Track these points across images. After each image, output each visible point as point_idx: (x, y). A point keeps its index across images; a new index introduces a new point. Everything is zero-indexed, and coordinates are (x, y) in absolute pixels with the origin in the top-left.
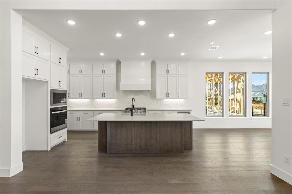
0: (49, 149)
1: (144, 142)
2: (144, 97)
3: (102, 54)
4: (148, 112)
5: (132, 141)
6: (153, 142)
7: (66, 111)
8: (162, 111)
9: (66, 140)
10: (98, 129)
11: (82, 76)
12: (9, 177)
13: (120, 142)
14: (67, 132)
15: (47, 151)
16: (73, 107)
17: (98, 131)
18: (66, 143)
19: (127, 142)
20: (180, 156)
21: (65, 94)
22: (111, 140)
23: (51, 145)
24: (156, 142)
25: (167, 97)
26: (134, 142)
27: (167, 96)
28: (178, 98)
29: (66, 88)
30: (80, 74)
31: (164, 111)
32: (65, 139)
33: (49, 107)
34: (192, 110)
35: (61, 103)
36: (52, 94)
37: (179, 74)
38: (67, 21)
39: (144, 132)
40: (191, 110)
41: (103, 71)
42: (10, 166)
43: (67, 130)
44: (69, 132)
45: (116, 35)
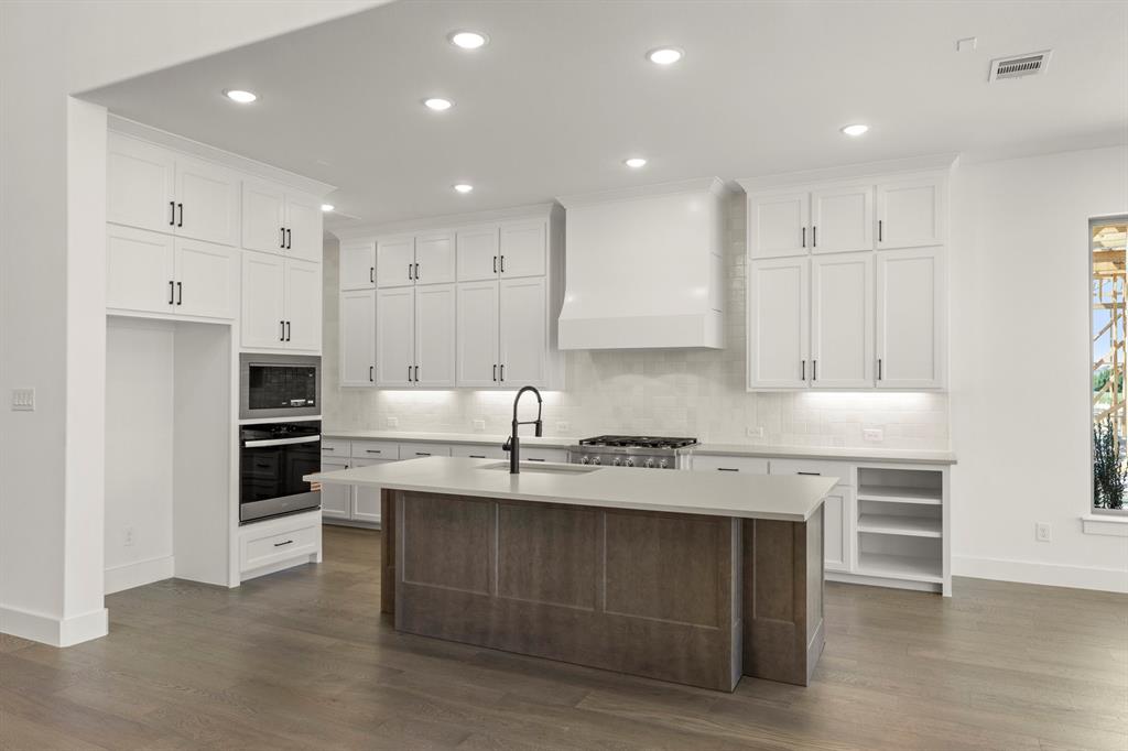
0: (235, 583)
1: (539, 602)
2: (691, 380)
3: (464, 189)
4: (691, 461)
5: (488, 591)
6: (577, 607)
7: (319, 442)
8: (765, 461)
9: (319, 560)
10: (379, 520)
11: (419, 289)
12: (59, 648)
13: (441, 587)
14: (323, 525)
15: (225, 590)
16: (394, 428)
17: (380, 528)
18: (319, 572)
19: (468, 591)
20: (693, 698)
21: (312, 370)
22: (410, 574)
23: (243, 569)
24: (592, 609)
25: (806, 383)
26: (497, 594)
27: (808, 373)
28: (875, 388)
29: (321, 349)
30: (411, 282)
31: (773, 462)
32: (314, 555)
33: (236, 423)
34: (955, 462)
35: (289, 406)
36: (248, 372)
37: (880, 245)
38: (224, 93)
39: (537, 553)
40: (948, 463)
41: (499, 263)
42: (60, 609)
43: (323, 518)
44: (331, 527)
45: (426, 106)
